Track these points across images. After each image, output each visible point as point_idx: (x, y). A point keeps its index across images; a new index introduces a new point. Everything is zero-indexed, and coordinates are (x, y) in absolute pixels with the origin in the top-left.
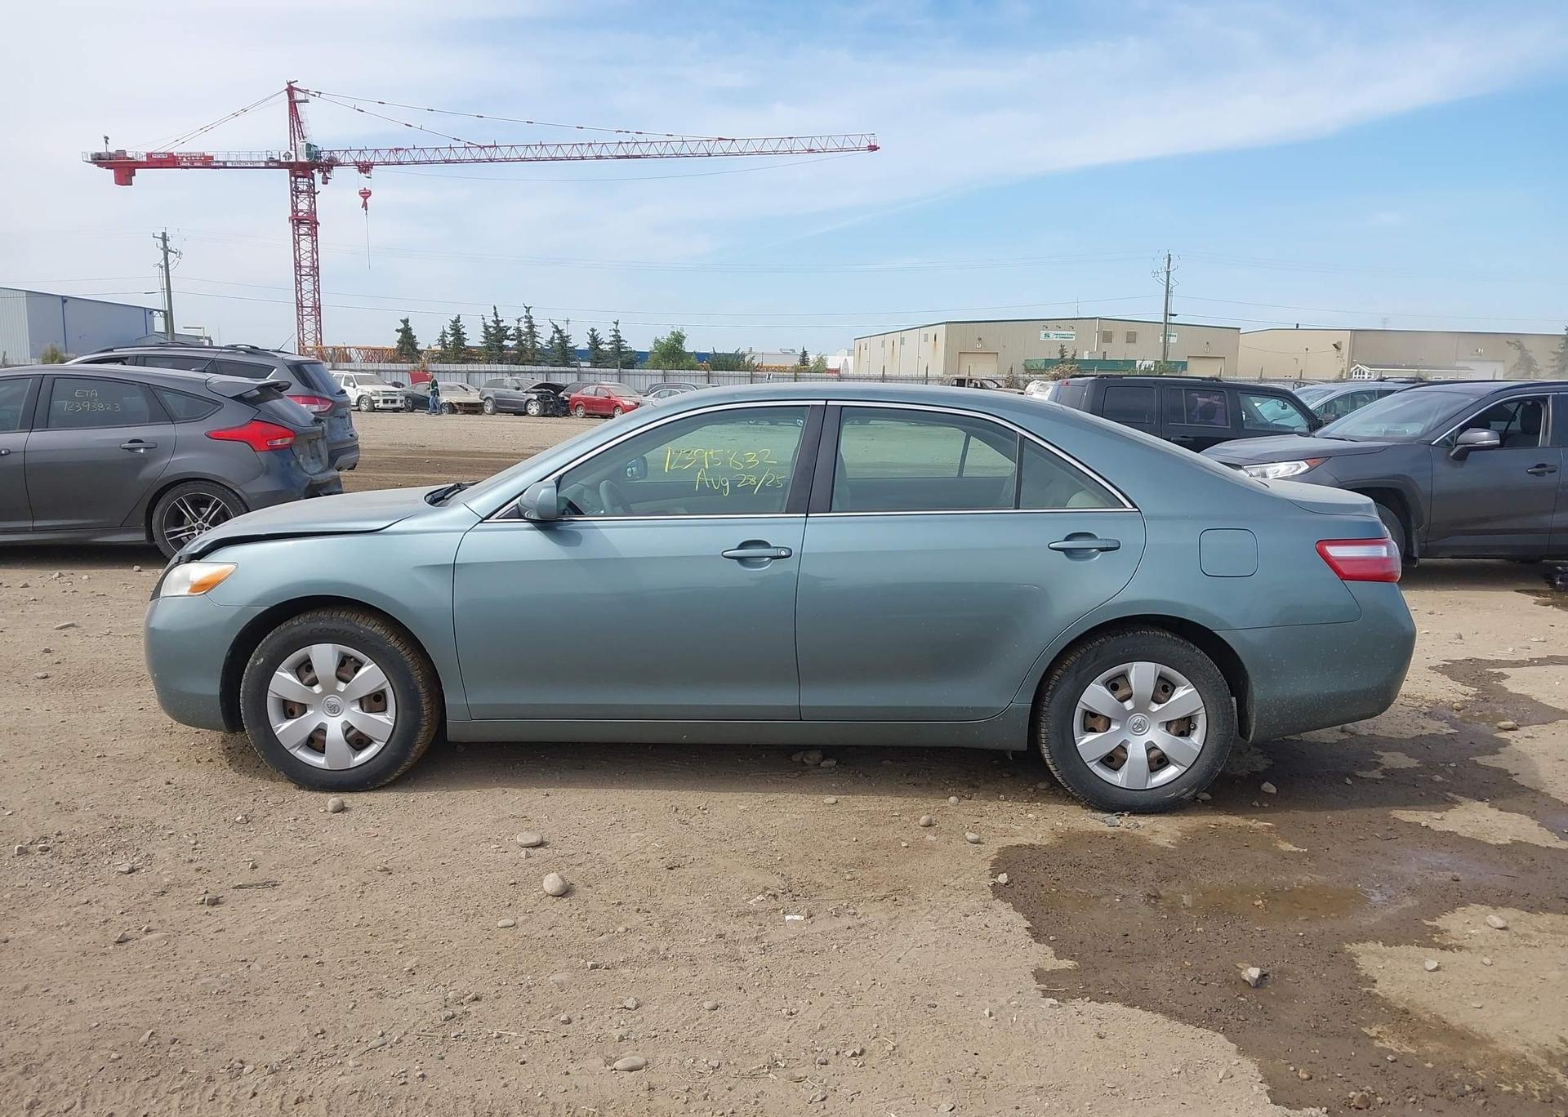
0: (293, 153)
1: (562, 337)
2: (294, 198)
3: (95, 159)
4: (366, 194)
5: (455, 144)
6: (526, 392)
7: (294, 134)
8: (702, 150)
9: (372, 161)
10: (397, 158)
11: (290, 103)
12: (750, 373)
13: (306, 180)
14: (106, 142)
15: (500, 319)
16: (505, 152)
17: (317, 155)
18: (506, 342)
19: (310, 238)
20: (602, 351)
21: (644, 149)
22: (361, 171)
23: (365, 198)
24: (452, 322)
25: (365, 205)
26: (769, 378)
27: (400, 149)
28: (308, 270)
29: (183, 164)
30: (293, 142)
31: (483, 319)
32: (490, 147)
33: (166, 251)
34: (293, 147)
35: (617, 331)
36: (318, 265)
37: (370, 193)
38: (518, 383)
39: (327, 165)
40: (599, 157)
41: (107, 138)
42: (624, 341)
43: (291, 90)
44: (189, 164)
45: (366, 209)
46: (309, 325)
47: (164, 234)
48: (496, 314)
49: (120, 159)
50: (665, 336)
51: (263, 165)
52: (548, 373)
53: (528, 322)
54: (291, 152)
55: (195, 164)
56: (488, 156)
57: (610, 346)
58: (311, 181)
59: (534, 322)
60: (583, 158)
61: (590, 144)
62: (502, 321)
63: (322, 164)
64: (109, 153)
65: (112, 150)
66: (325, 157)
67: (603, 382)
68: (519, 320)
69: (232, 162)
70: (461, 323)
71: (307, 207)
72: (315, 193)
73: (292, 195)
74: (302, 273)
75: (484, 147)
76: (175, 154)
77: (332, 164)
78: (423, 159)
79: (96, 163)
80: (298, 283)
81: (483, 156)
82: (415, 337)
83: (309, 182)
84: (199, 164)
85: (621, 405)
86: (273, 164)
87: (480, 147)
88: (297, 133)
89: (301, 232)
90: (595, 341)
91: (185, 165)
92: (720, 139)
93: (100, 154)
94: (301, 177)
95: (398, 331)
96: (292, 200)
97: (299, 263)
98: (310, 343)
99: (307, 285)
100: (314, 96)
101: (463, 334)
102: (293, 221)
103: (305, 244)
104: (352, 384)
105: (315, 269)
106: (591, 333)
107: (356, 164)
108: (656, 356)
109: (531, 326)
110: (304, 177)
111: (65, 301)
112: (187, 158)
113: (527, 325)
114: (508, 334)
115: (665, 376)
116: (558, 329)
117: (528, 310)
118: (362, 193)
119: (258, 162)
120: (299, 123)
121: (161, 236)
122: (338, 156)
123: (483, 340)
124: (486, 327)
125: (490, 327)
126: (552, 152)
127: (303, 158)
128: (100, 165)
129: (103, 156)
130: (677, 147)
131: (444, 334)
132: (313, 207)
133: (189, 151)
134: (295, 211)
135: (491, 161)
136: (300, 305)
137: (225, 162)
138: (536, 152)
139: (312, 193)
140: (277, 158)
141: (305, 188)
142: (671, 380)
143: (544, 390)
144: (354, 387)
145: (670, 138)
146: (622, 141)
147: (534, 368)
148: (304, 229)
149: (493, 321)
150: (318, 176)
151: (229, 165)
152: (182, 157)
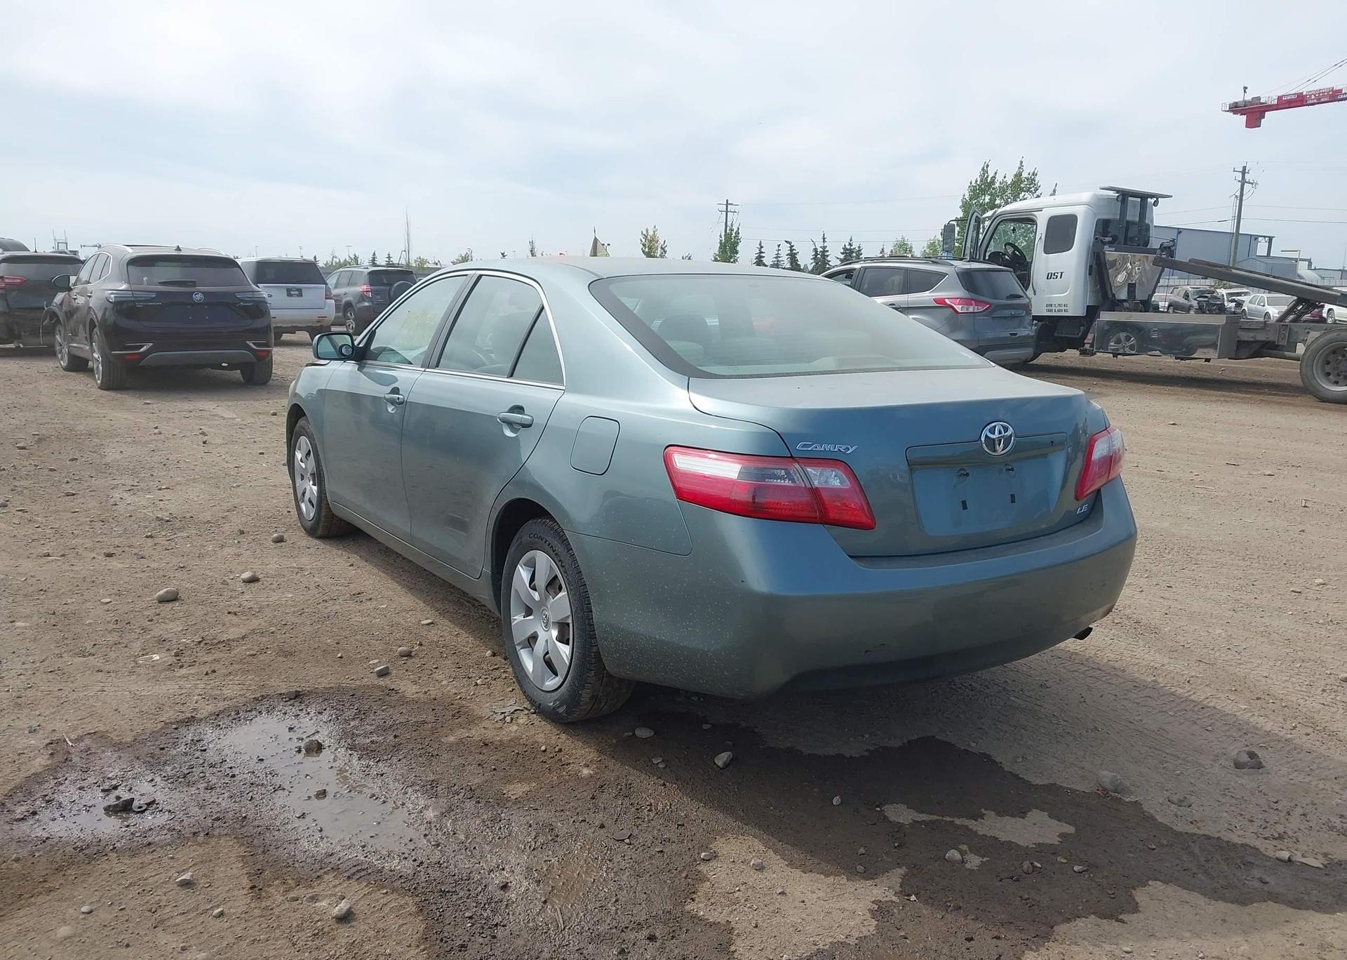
3: (1232, 108)
14: (1245, 91)
29: (1310, 102)
33: (1243, 182)
41: (1245, 88)
44: (1316, 101)
47: (1244, 168)
49: (1253, 104)
55: (1322, 100)
64: (1246, 101)
65: (1248, 97)
76: (1304, 94)
79: (1231, 111)
84: (1326, 99)
91: (1313, 101)
93: (1237, 103)
111: (1180, 233)
112: (1315, 95)
121: (1241, 170)
128: (1235, 113)
129: (1239, 105)
133: (1318, 88)
152: (1310, 95)
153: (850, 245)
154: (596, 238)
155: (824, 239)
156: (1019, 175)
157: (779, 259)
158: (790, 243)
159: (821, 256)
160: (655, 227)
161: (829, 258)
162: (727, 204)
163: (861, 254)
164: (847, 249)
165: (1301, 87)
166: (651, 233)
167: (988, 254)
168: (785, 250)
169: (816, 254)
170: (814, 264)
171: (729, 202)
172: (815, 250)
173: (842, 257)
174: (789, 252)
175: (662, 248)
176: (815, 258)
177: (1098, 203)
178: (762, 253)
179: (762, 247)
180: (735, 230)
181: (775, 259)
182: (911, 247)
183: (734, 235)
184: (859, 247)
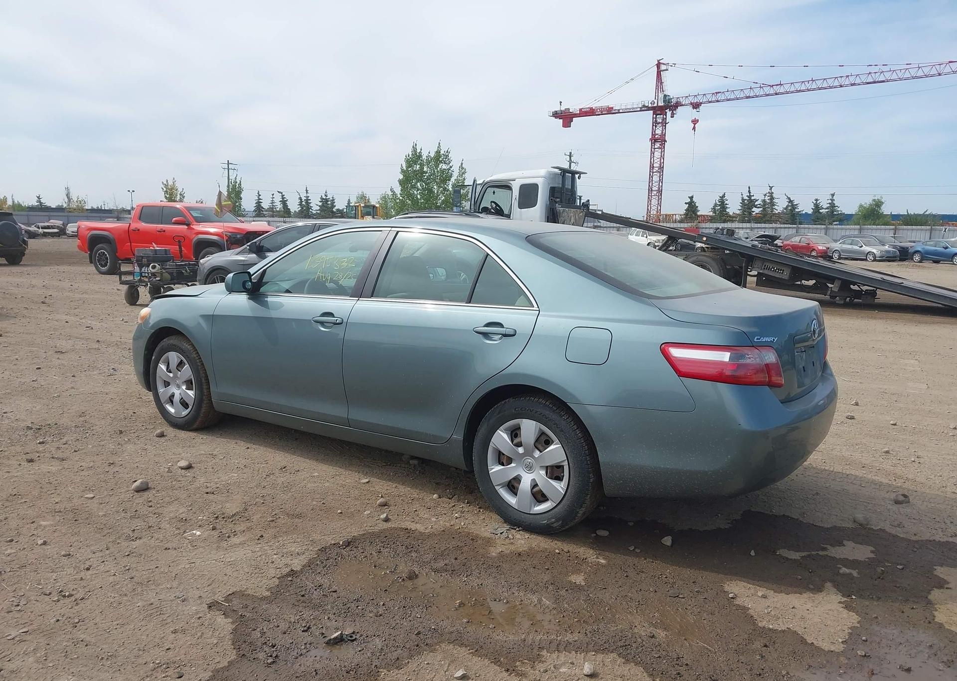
0: (656, 101)
1: (792, 205)
2: (654, 127)
3: (554, 114)
4: (695, 122)
5: (754, 86)
6: (752, 240)
7: (658, 90)
8: (934, 72)
9: (701, 101)
10: (717, 98)
11: (658, 72)
12: (930, 227)
13: (661, 116)
14: (561, 104)
15: (752, 194)
16: (787, 88)
17: (669, 101)
18: (754, 209)
19: (660, 150)
20: (821, 213)
21: (888, 76)
22: (694, 108)
23: (695, 124)
24: (720, 197)
25: (694, 128)
26: (945, 231)
27: (719, 93)
28: (657, 169)
29: (597, 113)
30: (657, 94)
31: (742, 195)
32: (777, 85)
33: (570, 162)
34: (657, 97)
35: (833, 200)
36: (663, 166)
37: (698, 121)
38: (748, 235)
39: (674, 106)
40: (853, 85)
41: (561, 102)
42: (837, 206)
43: (658, 65)
44: (600, 113)
45: (695, 131)
46: (654, 202)
47: (571, 153)
48: (749, 192)
49: (566, 113)
50: (867, 201)
51: (639, 109)
52: (776, 228)
53: (770, 196)
54: (655, 101)
55: (603, 113)
56: (775, 91)
57: (827, 210)
58: (665, 117)
59: (774, 196)
60: (841, 86)
61: (848, 76)
62: (753, 196)
63: (671, 106)
64: (561, 111)
65: (563, 109)
66: (674, 101)
67: (809, 234)
68: (765, 195)
69: (623, 109)
70: (725, 198)
71: (660, 132)
72: (666, 124)
73: (653, 126)
74: (654, 171)
75: (773, 86)
76: (594, 108)
77: (678, 105)
78: (732, 97)
79: (554, 116)
80: (651, 177)
81: (772, 92)
82: (697, 207)
83: (663, 117)
84: (605, 112)
85: (816, 249)
86: (645, 108)
87: (770, 86)
88: (659, 89)
89: (656, 147)
90: (817, 207)
91: (598, 113)
92: (950, 62)
93: (556, 111)
94: (659, 114)
95: (686, 203)
96: (653, 128)
97: (653, 165)
98: (654, 212)
99: (656, 178)
100: (672, 66)
101: (726, 204)
102: (652, 140)
103: (657, 154)
104: (645, 236)
105: (661, 168)
106: (815, 202)
107: (691, 104)
108: (858, 216)
109: (772, 198)
110: (661, 115)
112: (599, 109)
113: (769, 198)
114: (756, 204)
115: (860, 230)
116: (790, 200)
117: (771, 188)
118: (693, 121)
119: (637, 108)
120: (662, 83)
121: (569, 154)
122: (681, 100)
123: (740, 208)
124: (743, 200)
125: (745, 200)
126: (819, 84)
127: (661, 104)
128: (556, 117)
129: (558, 113)
130: (913, 72)
131: (716, 205)
132: (664, 132)
133: (601, 106)
134: (654, 134)
135: (776, 94)
136: (650, 190)
137: (619, 110)
138: (808, 85)
139: (664, 123)
140: (647, 105)
141: (661, 121)
142: (865, 233)
143: (765, 239)
144: (647, 237)
145: (908, 67)
146: (871, 72)
147: (767, 225)
148: (657, 145)
149: (747, 196)
150: (669, 113)
151: (621, 111)
152: (597, 109)
153: (326, 196)
154: (220, 191)
155: (307, 191)
156: (438, 152)
157: (274, 204)
158: (282, 193)
159: (305, 203)
160: (174, 179)
161: (311, 205)
162: (228, 163)
163: (334, 203)
164: (323, 199)
165: (591, 104)
166: (170, 183)
167: (481, 208)
168: (278, 199)
169: (301, 201)
170: (300, 209)
171: (230, 162)
172: (300, 199)
173: (320, 204)
174: (281, 199)
175: (181, 194)
176: (301, 204)
177: (552, 177)
178: (261, 199)
179: (260, 195)
180: (238, 182)
181: (270, 204)
182: (369, 199)
183: (237, 186)
184: (333, 198)
